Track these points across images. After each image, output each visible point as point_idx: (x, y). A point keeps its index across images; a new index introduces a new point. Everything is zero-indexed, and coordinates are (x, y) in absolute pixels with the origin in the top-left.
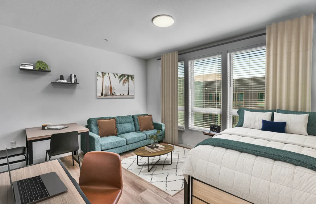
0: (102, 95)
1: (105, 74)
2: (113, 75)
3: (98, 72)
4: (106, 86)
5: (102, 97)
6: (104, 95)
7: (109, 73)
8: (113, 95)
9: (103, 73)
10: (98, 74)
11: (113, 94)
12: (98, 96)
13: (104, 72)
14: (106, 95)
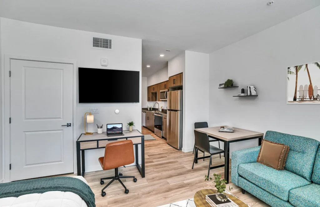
0: (295, 99)
1: (301, 67)
2: (316, 65)
3: (289, 68)
4: (301, 86)
5: (295, 103)
6: (297, 100)
7: (307, 65)
8: (315, 99)
9: (296, 67)
10: (289, 70)
11: (315, 97)
12: (288, 102)
13: (298, 65)
14: (302, 100)
